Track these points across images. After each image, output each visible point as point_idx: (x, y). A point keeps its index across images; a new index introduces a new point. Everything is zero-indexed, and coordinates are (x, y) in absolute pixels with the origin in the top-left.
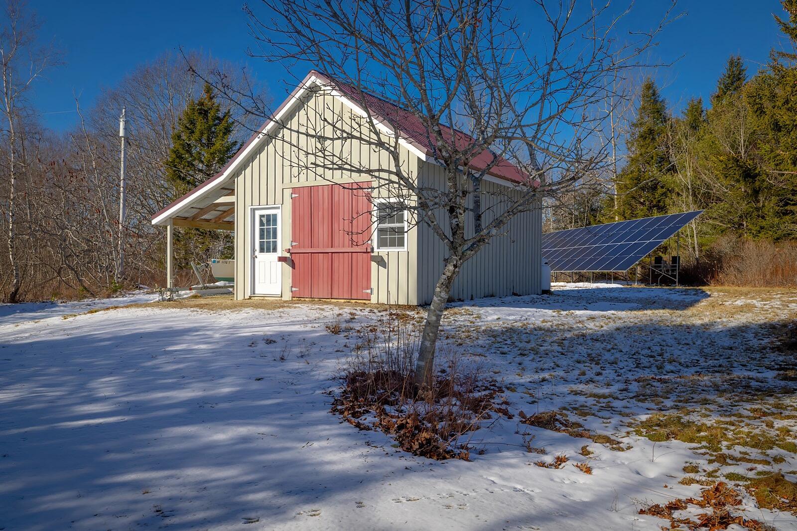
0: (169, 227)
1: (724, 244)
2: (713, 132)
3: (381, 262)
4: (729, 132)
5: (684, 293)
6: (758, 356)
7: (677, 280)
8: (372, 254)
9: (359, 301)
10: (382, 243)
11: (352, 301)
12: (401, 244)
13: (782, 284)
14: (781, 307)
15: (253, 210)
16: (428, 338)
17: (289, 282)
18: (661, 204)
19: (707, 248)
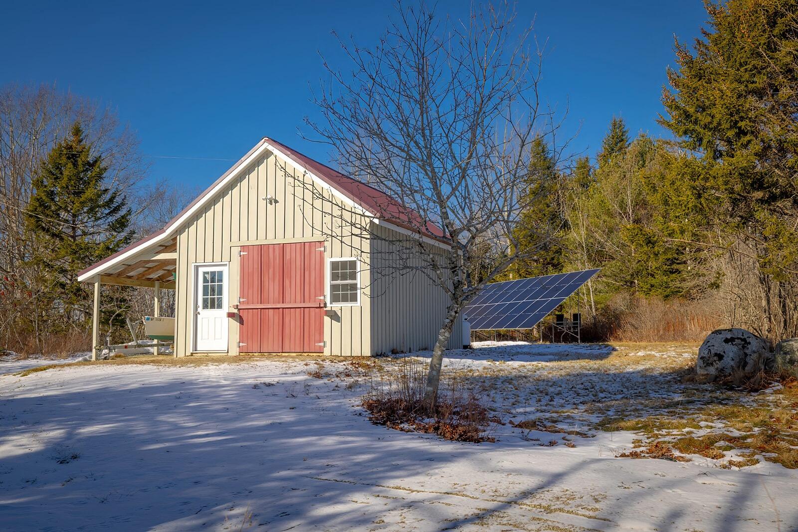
0: (96, 285)
1: (619, 302)
2: (602, 192)
3: (335, 317)
4: (617, 193)
5: (589, 348)
6: (666, 386)
7: (579, 337)
8: (325, 309)
9: (312, 354)
10: (335, 299)
11: (304, 354)
12: (354, 298)
13: (675, 339)
14: (676, 356)
15: (197, 268)
16: (435, 368)
17: (236, 338)
18: (555, 261)
19: (603, 306)
